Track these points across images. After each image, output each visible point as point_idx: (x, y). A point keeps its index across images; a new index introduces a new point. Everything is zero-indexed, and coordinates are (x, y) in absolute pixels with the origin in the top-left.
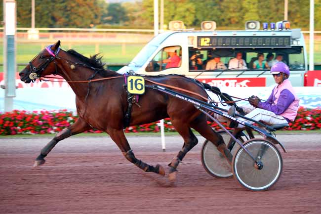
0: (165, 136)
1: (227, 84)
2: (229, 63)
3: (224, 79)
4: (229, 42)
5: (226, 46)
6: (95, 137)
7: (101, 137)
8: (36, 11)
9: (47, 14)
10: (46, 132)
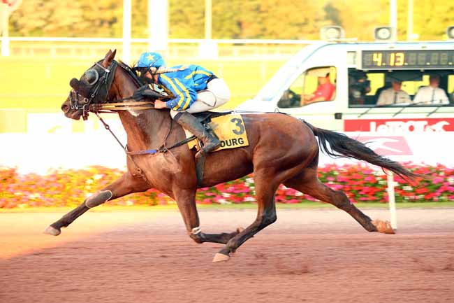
0: (397, 209)
1: (411, 128)
2: (416, 94)
3: (405, 120)
4: (415, 59)
5: (409, 66)
6: (289, 209)
7: (297, 209)
8: (214, 13)
9: (231, 18)
10: (212, 202)
